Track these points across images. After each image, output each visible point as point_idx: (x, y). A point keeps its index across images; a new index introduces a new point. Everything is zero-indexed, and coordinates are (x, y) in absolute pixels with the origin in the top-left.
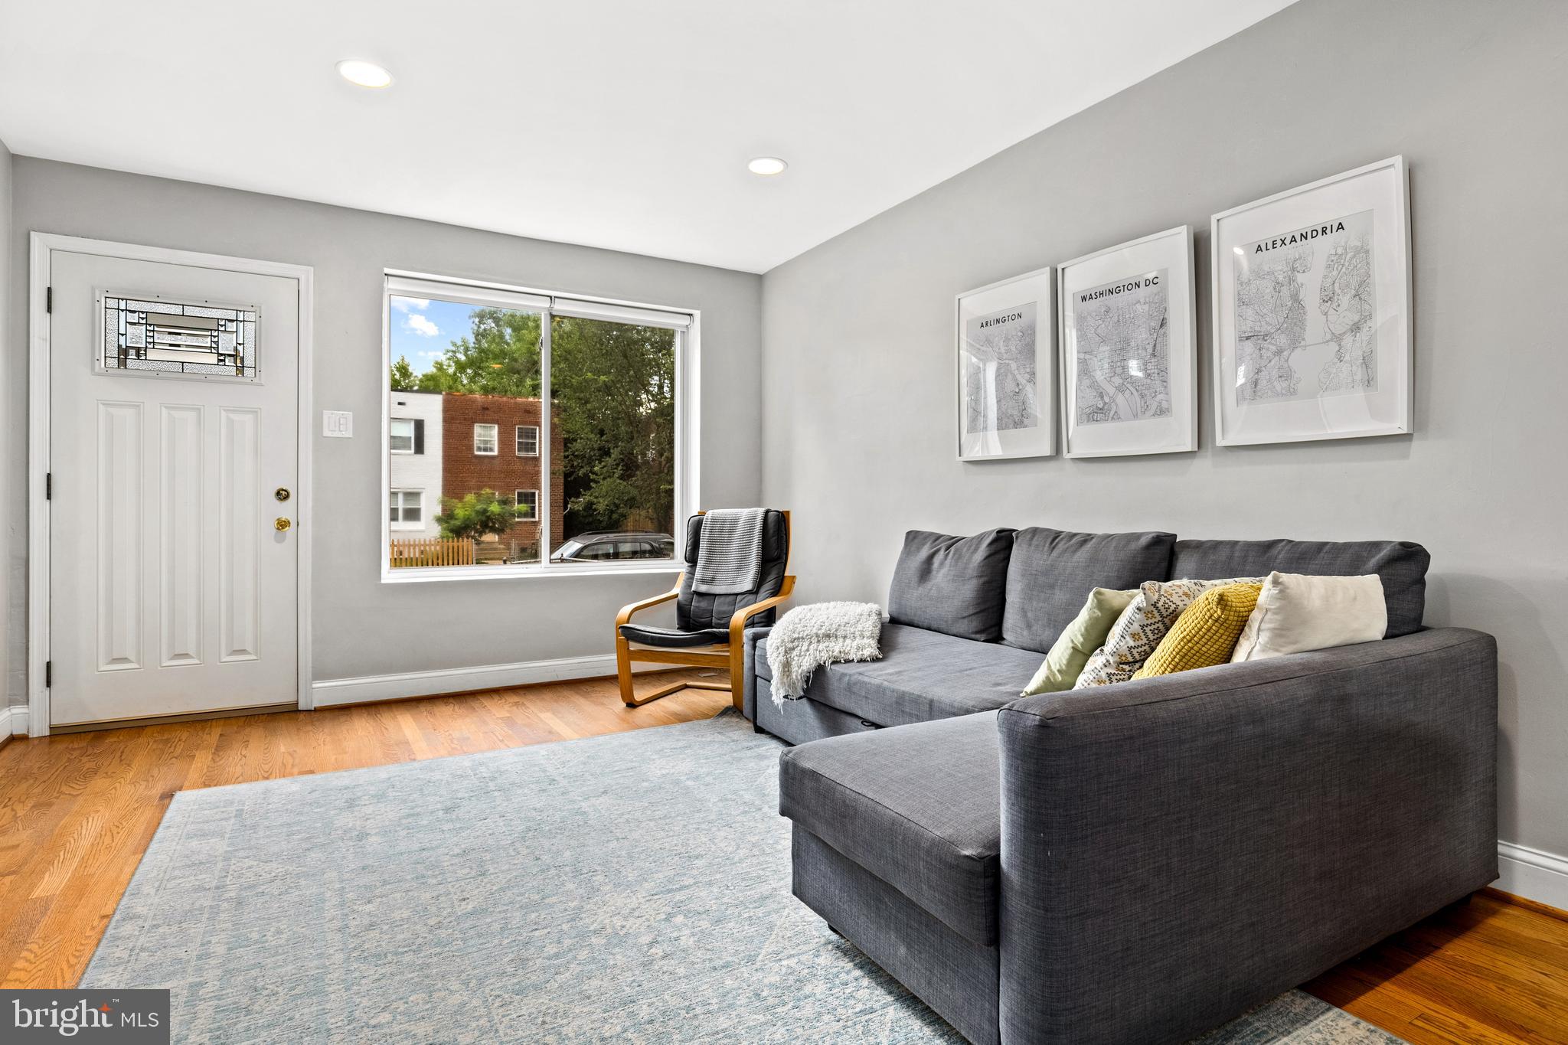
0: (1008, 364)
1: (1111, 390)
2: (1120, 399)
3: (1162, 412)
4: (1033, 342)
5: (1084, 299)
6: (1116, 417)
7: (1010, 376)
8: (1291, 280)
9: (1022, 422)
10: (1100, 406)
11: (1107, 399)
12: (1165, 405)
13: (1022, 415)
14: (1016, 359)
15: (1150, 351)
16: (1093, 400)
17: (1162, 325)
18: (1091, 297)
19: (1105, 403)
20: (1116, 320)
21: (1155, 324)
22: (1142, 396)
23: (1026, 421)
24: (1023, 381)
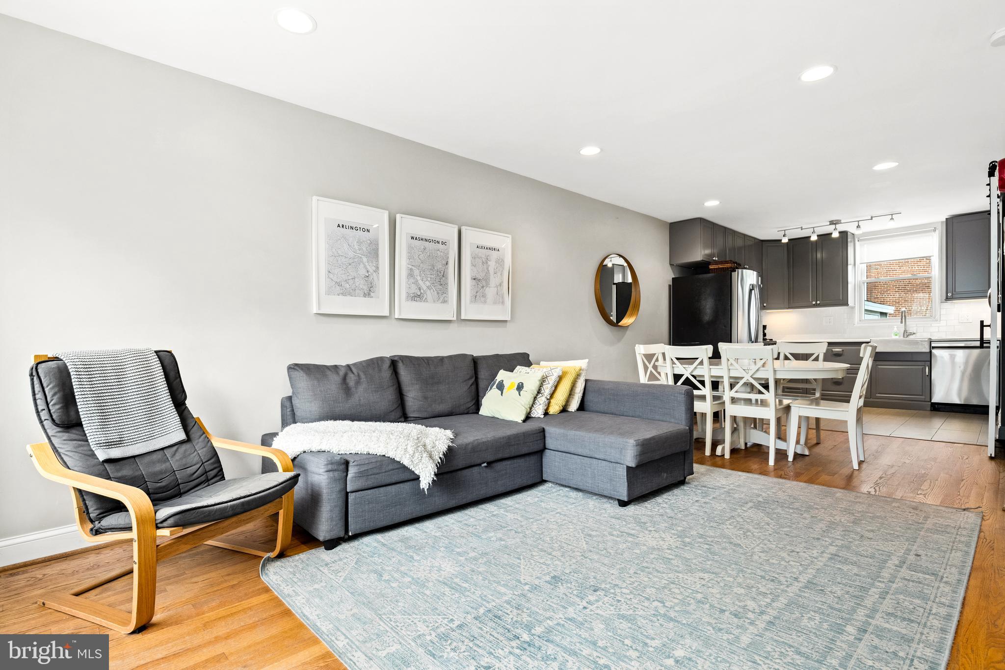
0: (361, 258)
1: (425, 288)
2: (428, 292)
3: (445, 302)
4: (378, 249)
5: (412, 238)
6: (426, 301)
7: (362, 265)
8: (487, 263)
9: (369, 294)
10: (419, 294)
11: (422, 291)
12: (446, 299)
13: (370, 290)
14: (367, 256)
15: (442, 274)
16: (414, 290)
17: (447, 264)
18: (416, 239)
19: (421, 293)
20: (429, 254)
21: (444, 262)
22: (438, 293)
23: (372, 294)
24: (371, 270)
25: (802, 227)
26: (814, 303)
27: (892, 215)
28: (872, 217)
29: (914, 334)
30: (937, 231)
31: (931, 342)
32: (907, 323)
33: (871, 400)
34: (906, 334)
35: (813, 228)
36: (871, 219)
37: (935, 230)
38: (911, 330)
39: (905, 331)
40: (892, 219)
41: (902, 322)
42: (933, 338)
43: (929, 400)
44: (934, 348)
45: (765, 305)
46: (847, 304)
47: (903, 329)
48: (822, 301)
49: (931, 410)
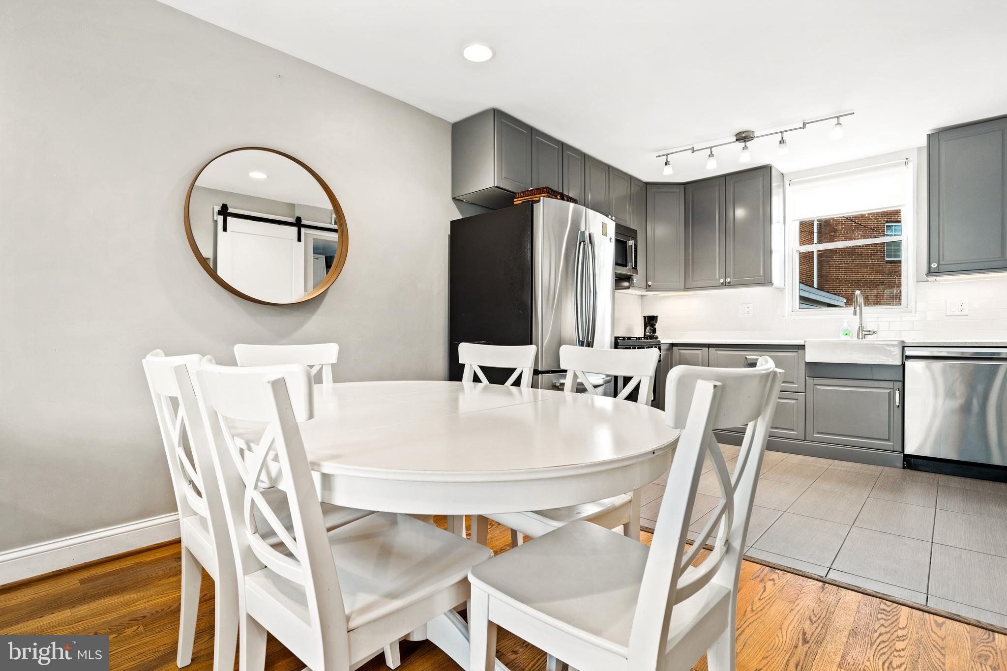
25: (693, 148)
26: (722, 281)
27: (838, 117)
28: (805, 124)
29: (874, 332)
30: (911, 165)
31: (903, 347)
32: (864, 316)
33: (805, 443)
34: (863, 333)
35: (711, 148)
36: (804, 127)
37: (906, 163)
38: (869, 327)
39: (861, 328)
40: (839, 124)
41: (855, 314)
42: (908, 341)
43: (900, 449)
44: (909, 357)
45: (650, 283)
46: (770, 283)
47: (858, 325)
48: (734, 277)
49: (904, 468)
